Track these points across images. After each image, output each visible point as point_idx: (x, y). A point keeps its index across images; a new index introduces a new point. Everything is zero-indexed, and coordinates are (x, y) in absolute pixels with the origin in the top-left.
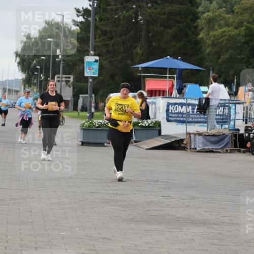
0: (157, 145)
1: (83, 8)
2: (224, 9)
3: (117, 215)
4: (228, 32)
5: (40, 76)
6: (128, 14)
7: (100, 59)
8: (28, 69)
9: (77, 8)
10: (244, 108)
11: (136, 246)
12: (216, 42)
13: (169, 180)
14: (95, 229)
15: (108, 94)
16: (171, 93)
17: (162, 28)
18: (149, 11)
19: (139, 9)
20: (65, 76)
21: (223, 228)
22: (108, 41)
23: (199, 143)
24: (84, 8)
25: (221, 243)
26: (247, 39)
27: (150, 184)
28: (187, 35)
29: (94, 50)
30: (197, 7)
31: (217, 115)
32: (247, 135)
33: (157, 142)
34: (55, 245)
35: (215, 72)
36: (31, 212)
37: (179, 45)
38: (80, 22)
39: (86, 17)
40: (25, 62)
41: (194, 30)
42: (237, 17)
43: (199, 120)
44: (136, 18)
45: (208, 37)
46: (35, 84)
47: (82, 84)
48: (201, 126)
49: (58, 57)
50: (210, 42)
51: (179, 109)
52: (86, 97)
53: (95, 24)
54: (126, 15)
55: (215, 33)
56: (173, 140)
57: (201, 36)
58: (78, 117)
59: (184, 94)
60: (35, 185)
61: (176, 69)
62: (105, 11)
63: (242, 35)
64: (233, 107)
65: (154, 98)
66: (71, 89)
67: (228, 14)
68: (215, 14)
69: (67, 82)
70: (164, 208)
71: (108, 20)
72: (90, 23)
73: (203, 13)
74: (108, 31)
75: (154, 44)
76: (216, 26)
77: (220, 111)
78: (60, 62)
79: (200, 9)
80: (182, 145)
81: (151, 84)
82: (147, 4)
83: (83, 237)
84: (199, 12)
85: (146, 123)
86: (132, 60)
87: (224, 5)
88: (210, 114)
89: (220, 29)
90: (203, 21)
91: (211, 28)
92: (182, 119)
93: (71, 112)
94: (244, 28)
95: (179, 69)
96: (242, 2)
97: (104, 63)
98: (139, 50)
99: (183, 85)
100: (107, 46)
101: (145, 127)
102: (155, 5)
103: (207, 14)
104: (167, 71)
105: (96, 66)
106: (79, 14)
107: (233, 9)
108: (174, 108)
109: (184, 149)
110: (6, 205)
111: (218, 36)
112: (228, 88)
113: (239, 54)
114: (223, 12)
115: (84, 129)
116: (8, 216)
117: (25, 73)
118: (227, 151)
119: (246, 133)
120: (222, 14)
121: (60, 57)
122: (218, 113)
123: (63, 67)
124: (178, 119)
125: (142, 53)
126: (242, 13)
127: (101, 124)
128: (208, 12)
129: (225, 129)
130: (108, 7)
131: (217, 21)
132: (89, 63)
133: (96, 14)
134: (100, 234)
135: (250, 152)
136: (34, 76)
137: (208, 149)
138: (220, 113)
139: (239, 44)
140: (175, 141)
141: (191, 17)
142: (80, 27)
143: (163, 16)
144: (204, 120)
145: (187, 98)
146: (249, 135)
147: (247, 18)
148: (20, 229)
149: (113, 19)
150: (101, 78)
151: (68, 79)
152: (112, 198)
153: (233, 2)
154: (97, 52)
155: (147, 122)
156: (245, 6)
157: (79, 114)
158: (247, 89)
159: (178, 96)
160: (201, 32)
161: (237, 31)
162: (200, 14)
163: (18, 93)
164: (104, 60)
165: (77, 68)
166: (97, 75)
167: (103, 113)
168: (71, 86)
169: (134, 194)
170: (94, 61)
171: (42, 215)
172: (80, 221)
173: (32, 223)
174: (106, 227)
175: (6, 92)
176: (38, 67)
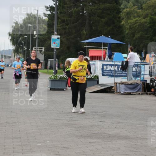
0: (96, 90)
1: (50, 6)
2: (137, 6)
3: (73, 133)
4: (139, 21)
5: (24, 47)
6: (78, 9)
7: (60, 37)
8: (16, 43)
9: (46, 6)
10: (150, 67)
11: (84, 152)
12: (132, 27)
13: (104, 111)
14: (59, 142)
15: (66, 59)
16: (105, 58)
17: (98, 18)
18: (90, 7)
19: (84, 6)
20: (39, 47)
21: (137, 141)
22: (65, 26)
23: (122, 89)
24: (51, 6)
25: (137, 150)
26: (151, 25)
27: (92, 114)
28: (114, 23)
29: (57, 32)
30: (120, 6)
31: (133, 72)
32: (151, 84)
33: (96, 88)
34: (34, 152)
35: (131, 45)
36: (19, 131)
37: (109, 28)
38: (48, 15)
39: (51, 11)
40: (15, 39)
41: (118, 19)
42: (145, 11)
43: (122, 75)
44: (83, 12)
45: (127, 24)
46: (21, 53)
47: (50, 53)
48: (123, 78)
50: (128, 27)
51: (110, 68)
52: (53, 60)
53: (57, 16)
54: (76, 10)
55: (131, 21)
56: (106, 87)
57: (122, 23)
58: (48, 73)
59: (112, 59)
60: (22, 114)
61: (107, 43)
62: (63, 7)
63: (148, 22)
64: (143, 67)
65: (94, 61)
66: (43, 55)
67: (139, 9)
68: (131, 10)
69: (41, 51)
70: (101, 129)
71: (65, 13)
72: (54, 15)
73: (124, 9)
74: (66, 20)
75: (94, 28)
76: (132, 17)
77: (135, 69)
78: (36, 39)
79: (122, 6)
80: (112, 90)
81: (92, 53)
82: (89, 3)
83: (52, 147)
84: (121, 8)
86: (81, 38)
87: (136, 4)
88: (129, 71)
89: (134, 18)
90: (124, 14)
91: (129, 18)
92: (111, 74)
93: (44, 70)
94: (149, 18)
95: (109, 43)
96: (148, 2)
97: (63, 39)
98: (85, 31)
99: (112, 53)
100: (65, 29)
101: (89, 79)
102: (94, 4)
103: (126, 9)
104: (102, 44)
105: (58, 41)
106: (47, 9)
107: (142, 7)
108: (106, 67)
109: (113, 92)
110: (4, 127)
111: (133, 23)
112: (140, 55)
113: (146, 34)
114: (136, 8)
115: (51, 80)
116: (5, 134)
117: (14, 46)
118: (139, 94)
119: (151, 83)
120: (135, 10)
121: (36, 36)
122: (133, 70)
123: (38, 42)
124: (109, 74)
125: (87, 33)
126: (147, 9)
127: (62, 77)
128: (127, 8)
129: (138, 80)
130: (65, 5)
131: (133, 14)
132: (54, 39)
133: (58, 9)
134: (62, 145)
135: (153, 94)
136: (20, 48)
137: (128, 92)
138: (135, 70)
139: (146, 28)
140: (108, 88)
141: (116, 11)
142: (48, 18)
143: (99, 11)
144: (125, 75)
145: (114, 61)
146: (153, 84)
147: (151, 12)
148: (13, 142)
149: (69, 12)
150: (62, 49)
151: (41, 50)
152: (69, 123)
153: (142, 2)
154: (59, 33)
155: (90, 76)
156: (149, 5)
157: (48, 71)
158: (151, 55)
159: (109, 60)
160: (122, 21)
161: (144, 20)
162: (122, 9)
163: (11, 58)
165: (47, 43)
166: (59, 47)
167: (63, 70)
168: (43, 54)
169: (83, 120)
170: (57, 38)
171: (26, 133)
172: (49, 137)
173: (20, 138)
174: (66, 140)
175: (3, 57)
176: (22, 42)
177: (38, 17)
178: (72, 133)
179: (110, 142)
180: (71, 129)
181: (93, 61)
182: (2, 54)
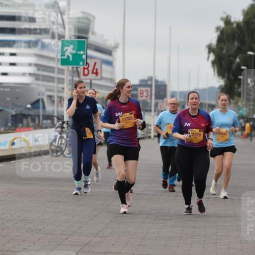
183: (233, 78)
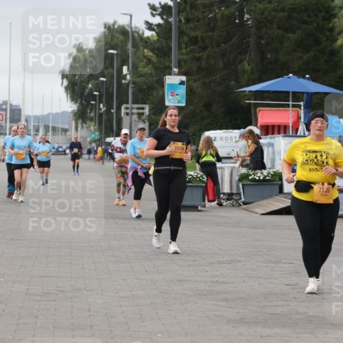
0: (277, 208)
1: (160, 3)
3: (220, 314)
5: (99, 106)
6: (229, 11)
7: (188, 80)
8: (81, 98)
9: (152, 3)
13: (296, 260)
14: (186, 335)
15: (202, 132)
16: (297, 130)
17: (280, 32)
19: (245, 3)
20: (136, 106)
22: (199, 52)
24: (163, 3)
27: (268, 266)
28: (318, 42)
29: (179, 66)
33: (278, 204)
36: (89, 310)
37: (306, 57)
38: (156, 25)
39: (165, 17)
40: (76, 86)
41: (328, 33)
44: (241, 17)
46: (91, 119)
49: (124, 77)
53: (179, 28)
54: (226, 13)
57: (339, 42)
60: (95, 270)
61: (303, 93)
62: (193, 7)
65: (271, 138)
66: (147, 125)
69: (140, 115)
70: (289, 303)
71: (198, 21)
72: (172, 25)
73: (342, 8)
74: (200, 37)
75: (269, 56)
78: (128, 85)
79: (337, 2)
81: (266, 116)
84: (336, 6)
85: (260, 175)
86: (237, 81)
95: (308, 93)
97: (195, 85)
98: (247, 65)
100: (199, 59)
101: (259, 181)
104: (289, 96)
105: (182, 90)
106: (154, 12)
110: (51, 301)
117: (76, 103)
121: (128, 77)
123: (133, 94)
125: (252, 69)
127: (193, 177)
130: (198, 1)
132: (172, 85)
133: (179, 12)
136: (90, 107)
141: (323, 14)
142: (156, 33)
143: (282, 14)
149: (207, 19)
150: (191, 108)
151: (141, 111)
152: (211, 288)
154: (183, 70)
155: (262, 173)
159: (306, 133)
160: (339, 37)
162: (337, 9)
163: (67, 133)
164: (195, 81)
165: (155, 94)
166: (184, 105)
167: (195, 161)
168: (146, 121)
169: (244, 282)
170: (178, 82)
171: (107, 315)
172: (163, 324)
173: (92, 327)
174: (203, 332)
175: (49, 131)
176: (95, 93)
177: (133, 32)
178: (218, 313)
179: (312, 336)
180: (215, 303)
181: (269, 136)
182: (47, 123)
183: (86, 103)
